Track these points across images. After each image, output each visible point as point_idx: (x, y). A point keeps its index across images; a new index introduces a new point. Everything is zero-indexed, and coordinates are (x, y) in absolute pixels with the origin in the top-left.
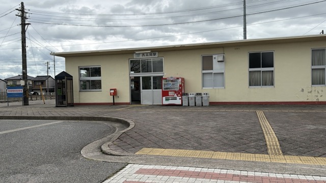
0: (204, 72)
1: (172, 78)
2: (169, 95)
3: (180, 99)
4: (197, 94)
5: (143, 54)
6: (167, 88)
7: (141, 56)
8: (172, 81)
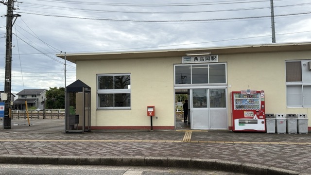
0: (290, 83)
1: (249, 91)
2: (245, 116)
3: (263, 122)
4: (290, 115)
5: (196, 58)
6: (241, 107)
7: (192, 61)
8: (249, 96)
